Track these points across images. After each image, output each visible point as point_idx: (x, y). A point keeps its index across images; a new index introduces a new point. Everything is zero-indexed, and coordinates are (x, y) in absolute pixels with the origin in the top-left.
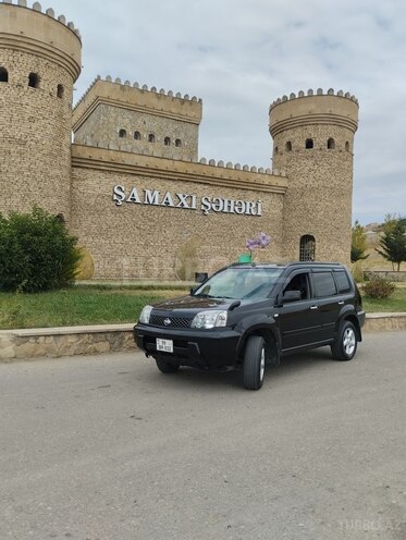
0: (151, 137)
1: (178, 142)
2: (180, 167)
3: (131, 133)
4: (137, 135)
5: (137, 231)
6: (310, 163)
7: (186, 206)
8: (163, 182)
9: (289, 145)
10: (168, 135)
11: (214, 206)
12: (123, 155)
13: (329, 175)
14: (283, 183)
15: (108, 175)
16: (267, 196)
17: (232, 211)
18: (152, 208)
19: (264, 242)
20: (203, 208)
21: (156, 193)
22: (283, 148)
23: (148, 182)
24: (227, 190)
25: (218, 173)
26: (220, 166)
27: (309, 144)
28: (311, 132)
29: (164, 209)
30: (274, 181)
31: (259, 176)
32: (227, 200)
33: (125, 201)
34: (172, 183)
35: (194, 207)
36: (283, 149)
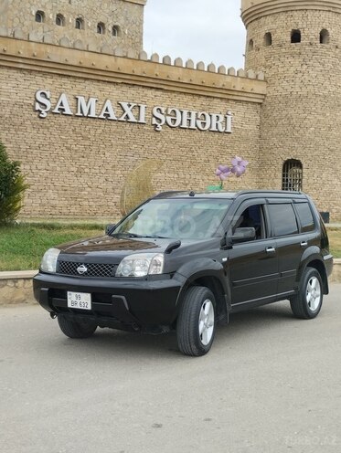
0: (79, 22)
1: (115, 29)
2: (124, 66)
3: (51, 16)
4: (60, 19)
5: (67, 153)
6: (297, 62)
7: (132, 119)
8: (102, 86)
9: (268, 37)
10: (102, 19)
11: (169, 119)
12: (49, 49)
13: (321, 79)
14: (260, 88)
15: (28, 76)
16: (240, 107)
17: (193, 126)
18: (87, 121)
19: (239, 169)
20: (154, 122)
21: (92, 101)
22: (260, 41)
23: (81, 85)
24: (186, 98)
25: (175, 75)
26: (177, 65)
27: (296, 37)
28: (297, 21)
29: (103, 123)
30: (249, 86)
31: (229, 79)
32: (187, 111)
33: (51, 112)
34: (112, 87)
35: (142, 120)
36: (261, 43)
